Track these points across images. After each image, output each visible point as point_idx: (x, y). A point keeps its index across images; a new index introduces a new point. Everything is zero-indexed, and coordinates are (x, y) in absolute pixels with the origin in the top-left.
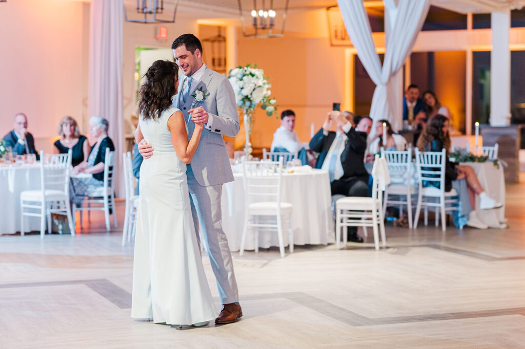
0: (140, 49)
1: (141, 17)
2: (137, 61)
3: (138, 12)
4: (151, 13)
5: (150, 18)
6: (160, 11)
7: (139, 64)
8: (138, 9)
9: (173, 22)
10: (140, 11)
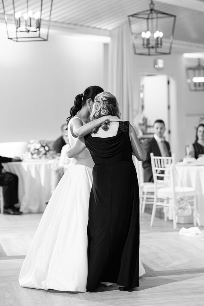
0: (143, 75)
1: (146, 51)
2: (142, 84)
3: (144, 47)
4: (153, 47)
5: (152, 51)
6: (159, 46)
7: (143, 86)
8: (143, 44)
9: (169, 54)
10: (145, 46)
